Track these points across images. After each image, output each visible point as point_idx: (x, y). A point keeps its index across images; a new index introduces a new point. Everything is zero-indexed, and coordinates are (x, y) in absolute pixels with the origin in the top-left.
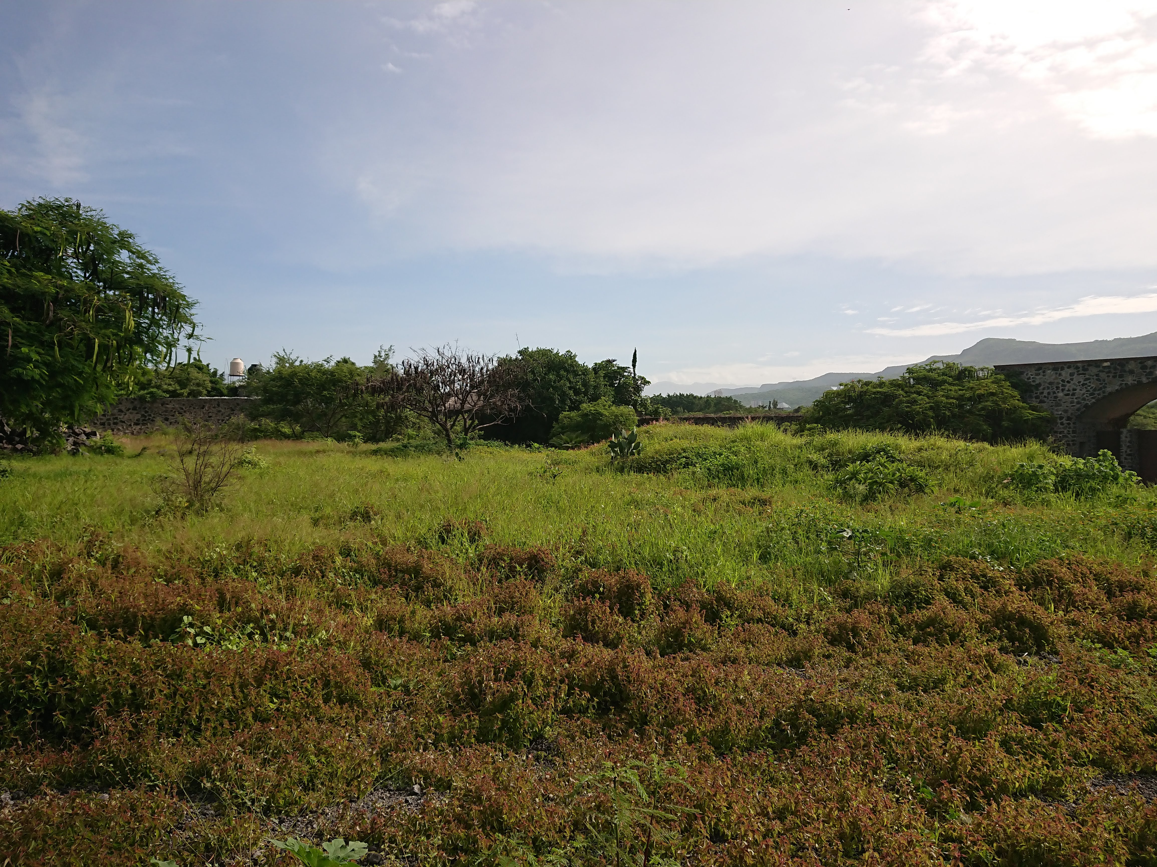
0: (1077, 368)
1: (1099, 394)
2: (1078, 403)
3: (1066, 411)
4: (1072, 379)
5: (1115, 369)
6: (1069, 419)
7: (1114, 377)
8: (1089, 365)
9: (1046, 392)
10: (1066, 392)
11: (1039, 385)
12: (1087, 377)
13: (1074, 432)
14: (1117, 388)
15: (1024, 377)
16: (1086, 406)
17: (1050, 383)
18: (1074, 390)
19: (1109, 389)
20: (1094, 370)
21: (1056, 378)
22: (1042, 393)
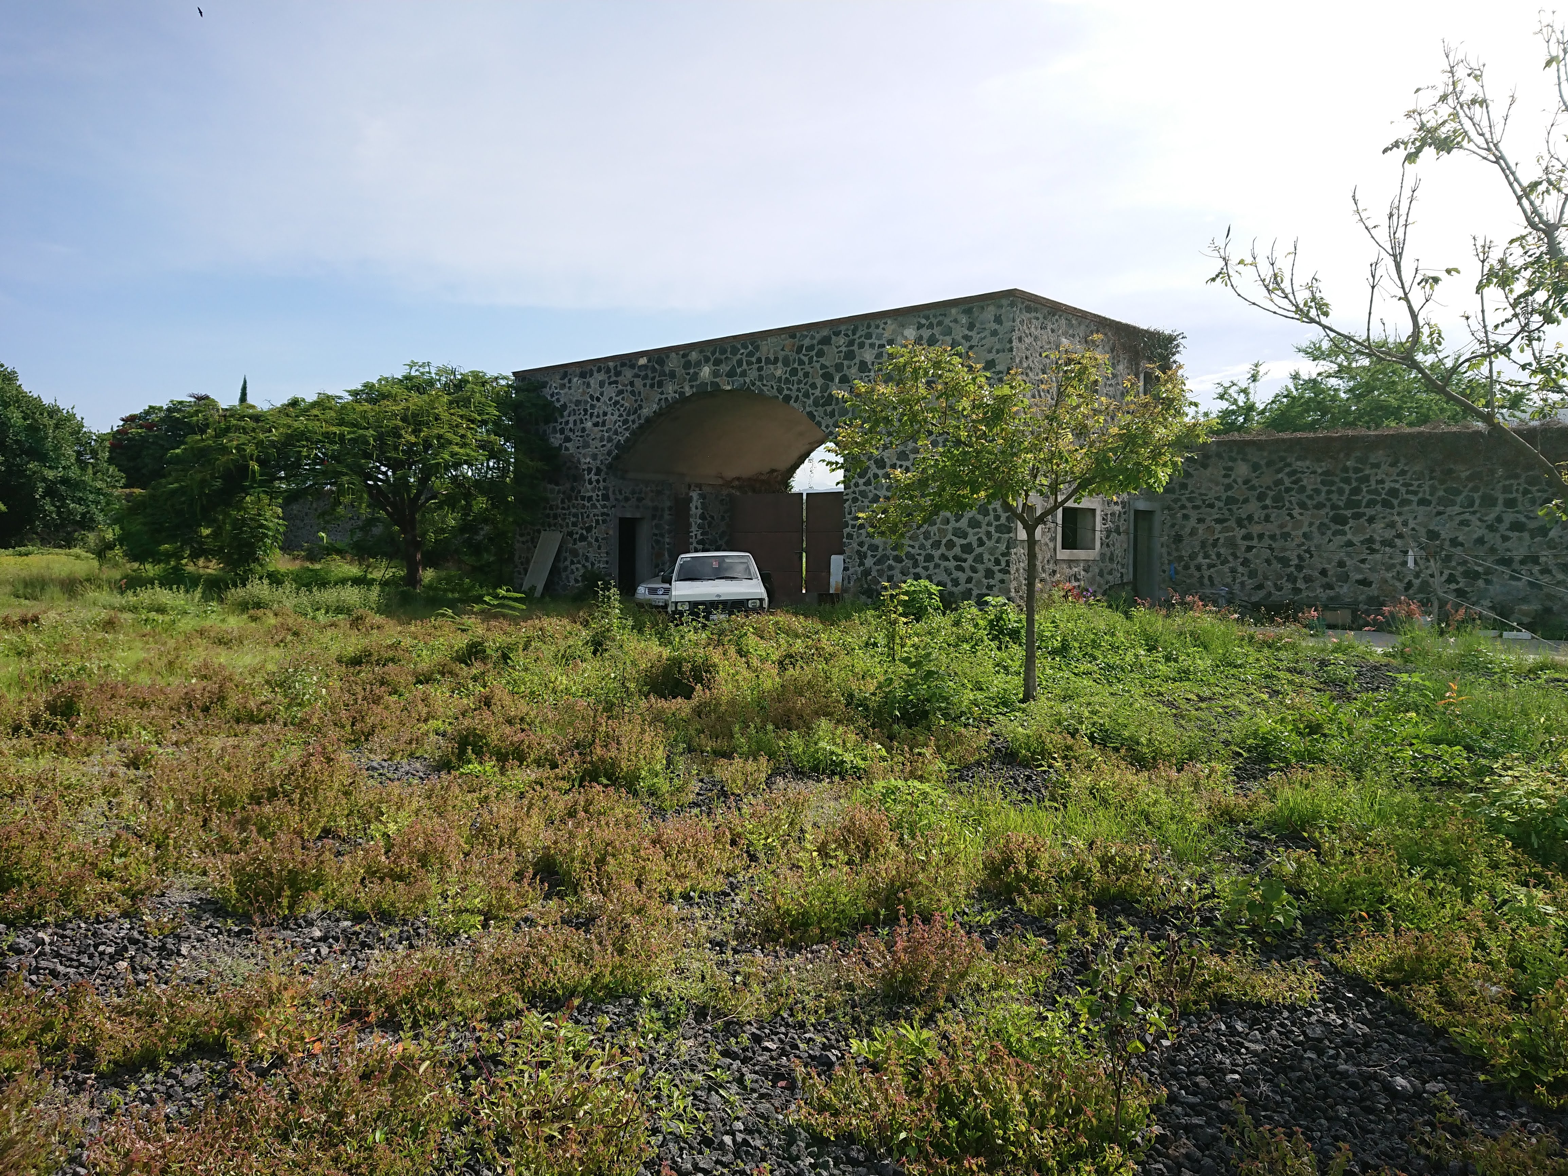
0: (608, 371)
1: (634, 422)
2: (610, 440)
3: (594, 457)
4: (602, 394)
5: (654, 370)
6: (598, 472)
7: (652, 386)
8: (623, 365)
9: (572, 419)
10: (595, 419)
11: (564, 406)
12: (620, 387)
13: (606, 497)
14: (655, 407)
15: (547, 392)
16: (618, 446)
17: (578, 403)
18: (605, 414)
19: (646, 412)
20: (628, 374)
21: (584, 393)
22: (567, 423)
